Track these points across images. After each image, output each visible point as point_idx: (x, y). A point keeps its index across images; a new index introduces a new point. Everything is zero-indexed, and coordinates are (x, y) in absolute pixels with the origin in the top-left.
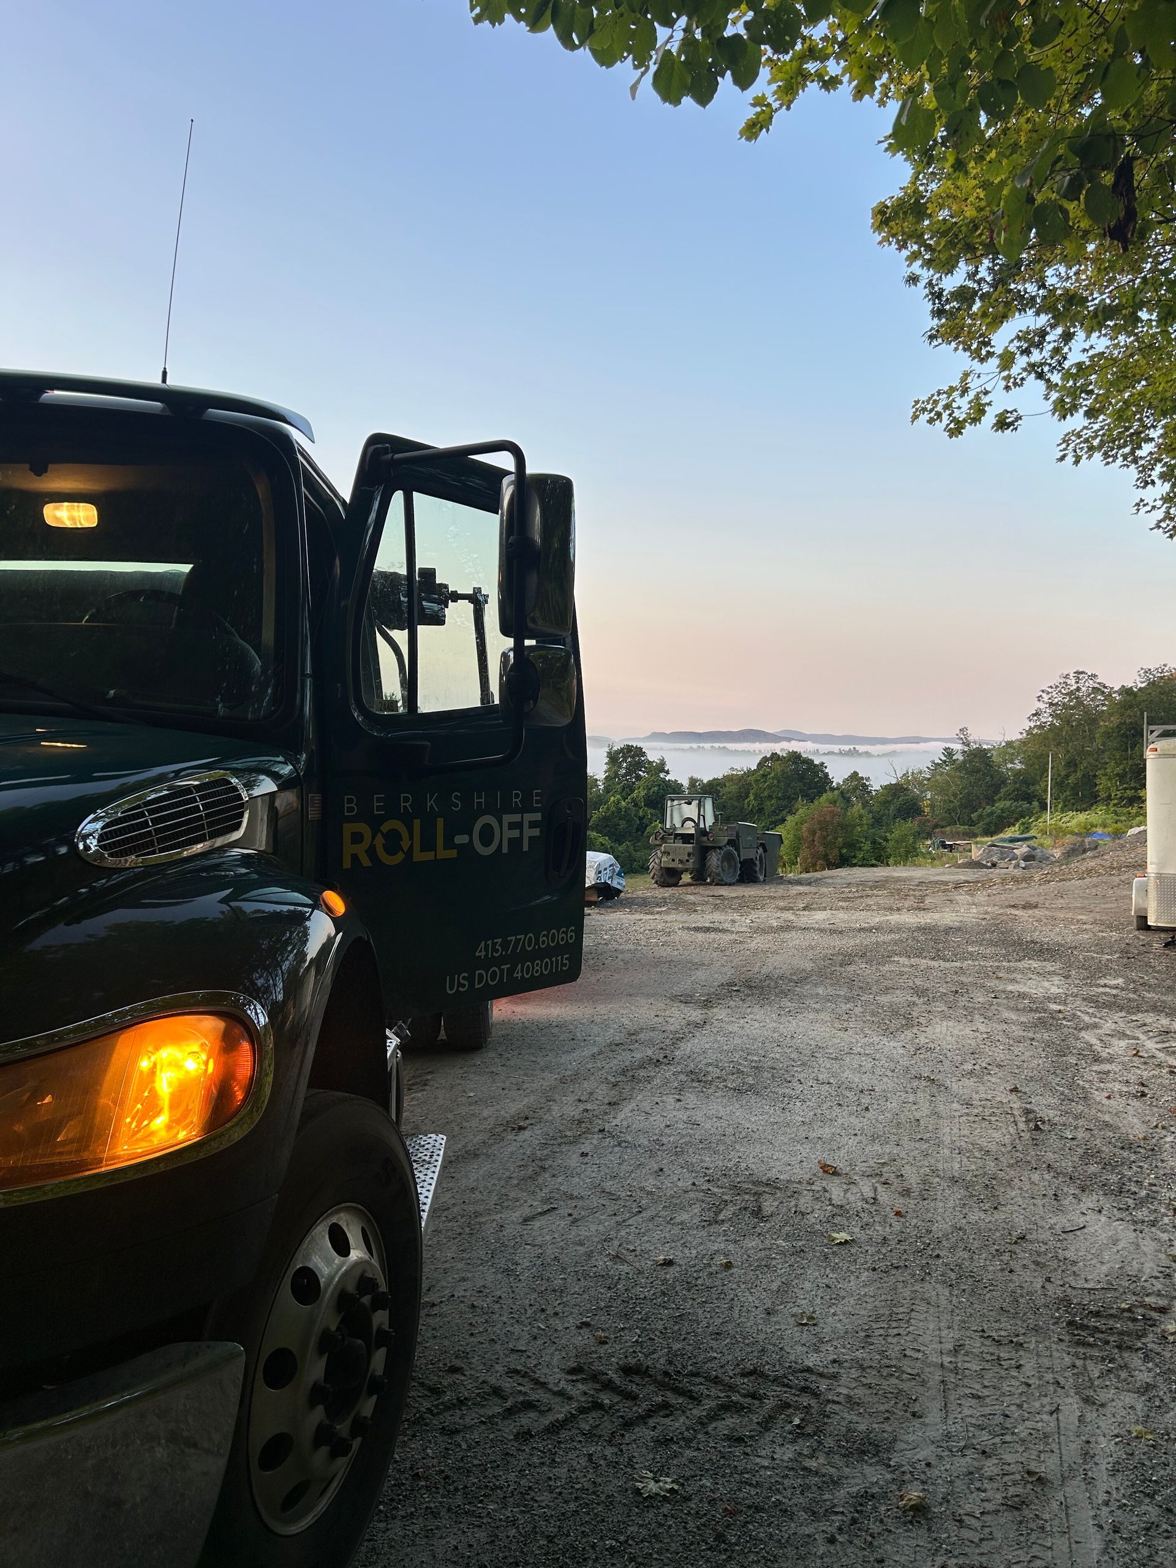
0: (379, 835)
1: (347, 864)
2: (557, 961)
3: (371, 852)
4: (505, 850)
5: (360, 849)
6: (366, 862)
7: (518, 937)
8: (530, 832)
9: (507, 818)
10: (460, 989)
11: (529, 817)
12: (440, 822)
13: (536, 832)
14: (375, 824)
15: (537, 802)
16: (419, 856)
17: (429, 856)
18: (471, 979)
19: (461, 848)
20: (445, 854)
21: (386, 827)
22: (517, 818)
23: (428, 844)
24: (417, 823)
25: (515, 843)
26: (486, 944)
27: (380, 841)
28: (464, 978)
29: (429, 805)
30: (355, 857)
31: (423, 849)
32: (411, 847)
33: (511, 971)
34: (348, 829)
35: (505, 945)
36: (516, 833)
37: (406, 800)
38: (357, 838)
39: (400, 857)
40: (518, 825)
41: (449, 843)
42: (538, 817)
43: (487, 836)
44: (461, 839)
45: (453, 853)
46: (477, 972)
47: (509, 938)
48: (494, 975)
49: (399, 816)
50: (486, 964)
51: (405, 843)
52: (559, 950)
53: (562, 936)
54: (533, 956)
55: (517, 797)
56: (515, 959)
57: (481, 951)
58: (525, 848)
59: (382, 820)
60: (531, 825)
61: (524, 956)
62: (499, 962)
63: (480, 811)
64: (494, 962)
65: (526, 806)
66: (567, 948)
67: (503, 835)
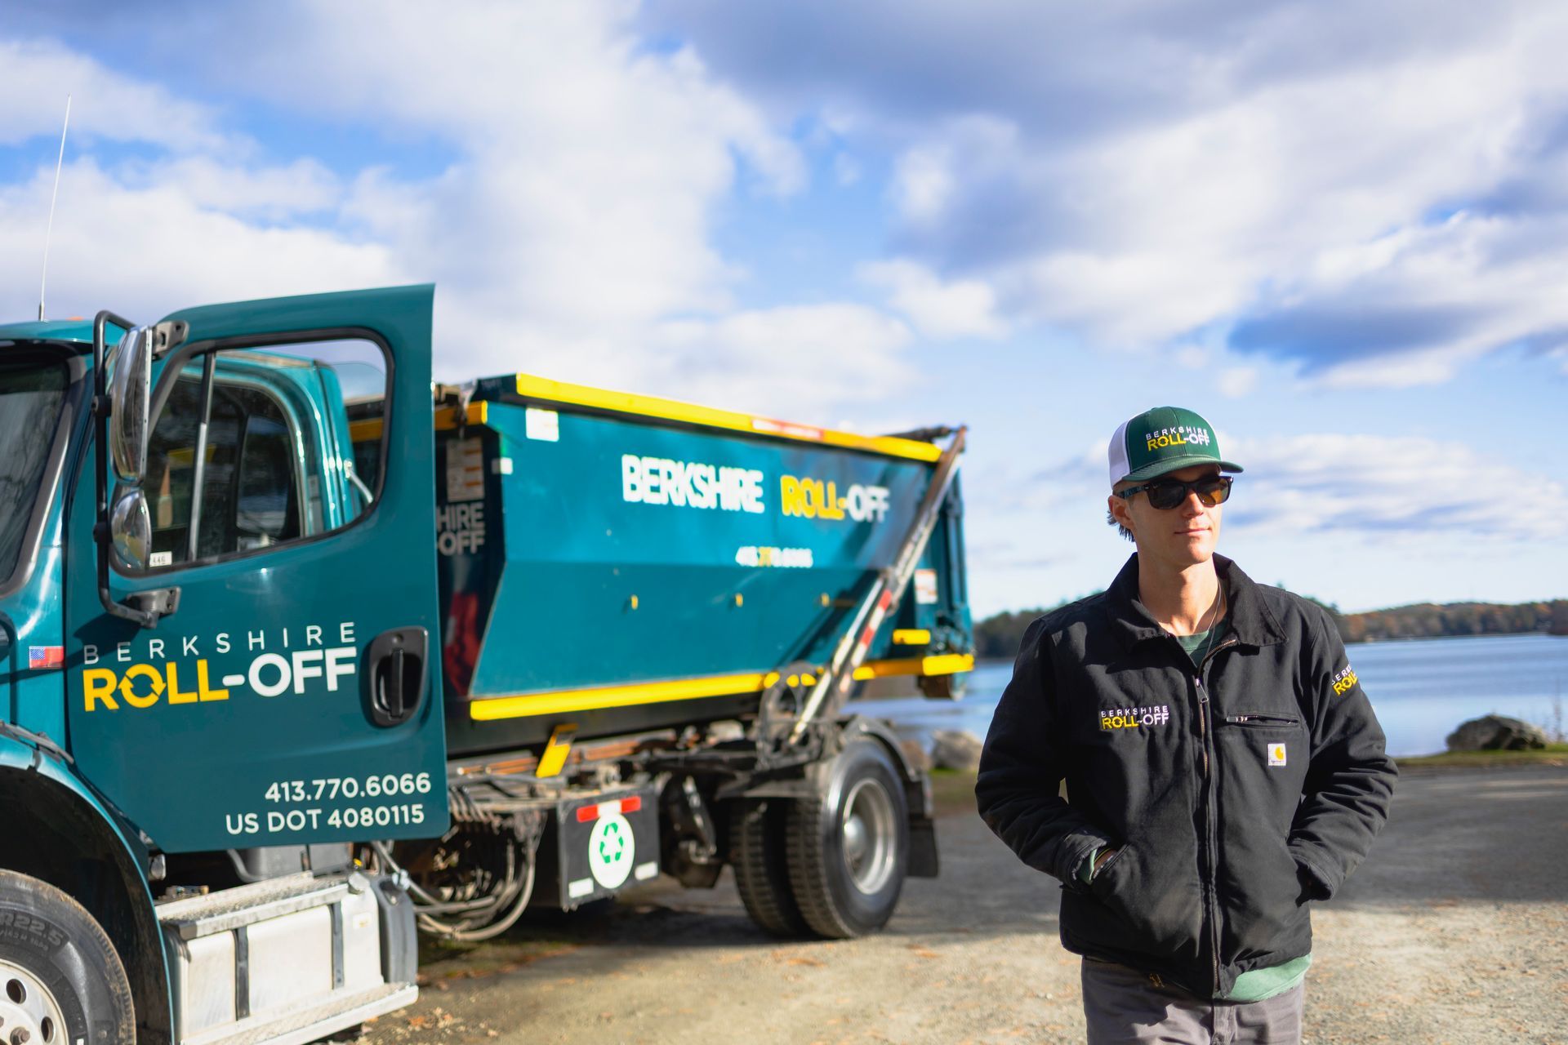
0: (125, 679)
1: (90, 706)
2: (401, 814)
3: (117, 695)
4: (299, 690)
5: (105, 694)
6: (112, 705)
7: (330, 781)
8: (334, 672)
9: (299, 657)
10: (248, 830)
11: (332, 654)
12: (202, 666)
13: (350, 669)
14: (120, 671)
15: (347, 636)
16: (175, 698)
17: (191, 698)
18: (262, 821)
19: (232, 689)
20: (206, 694)
21: (133, 672)
22: (316, 655)
23: (188, 682)
24: (171, 668)
25: (315, 683)
26: (279, 787)
27: (126, 686)
28: (251, 819)
29: (185, 649)
30: (98, 702)
31: (182, 689)
32: (165, 692)
33: (323, 819)
34: (89, 676)
35: (310, 789)
36: (316, 672)
37: (156, 646)
38: (100, 683)
39: (151, 700)
40: (320, 663)
41: (216, 684)
42: (351, 652)
43: (270, 675)
44: (230, 680)
45: (223, 695)
46: (271, 815)
47: (315, 782)
48: (296, 820)
49: (148, 661)
50: (284, 807)
51: (158, 686)
52: (400, 799)
53: (405, 784)
54: (359, 803)
55: (313, 633)
56: (328, 805)
57: (272, 793)
58: (332, 685)
59: (128, 665)
60: (340, 661)
61: (342, 803)
62: (304, 806)
63: (257, 651)
64: (294, 805)
65: (331, 640)
66: (416, 797)
67: (295, 673)
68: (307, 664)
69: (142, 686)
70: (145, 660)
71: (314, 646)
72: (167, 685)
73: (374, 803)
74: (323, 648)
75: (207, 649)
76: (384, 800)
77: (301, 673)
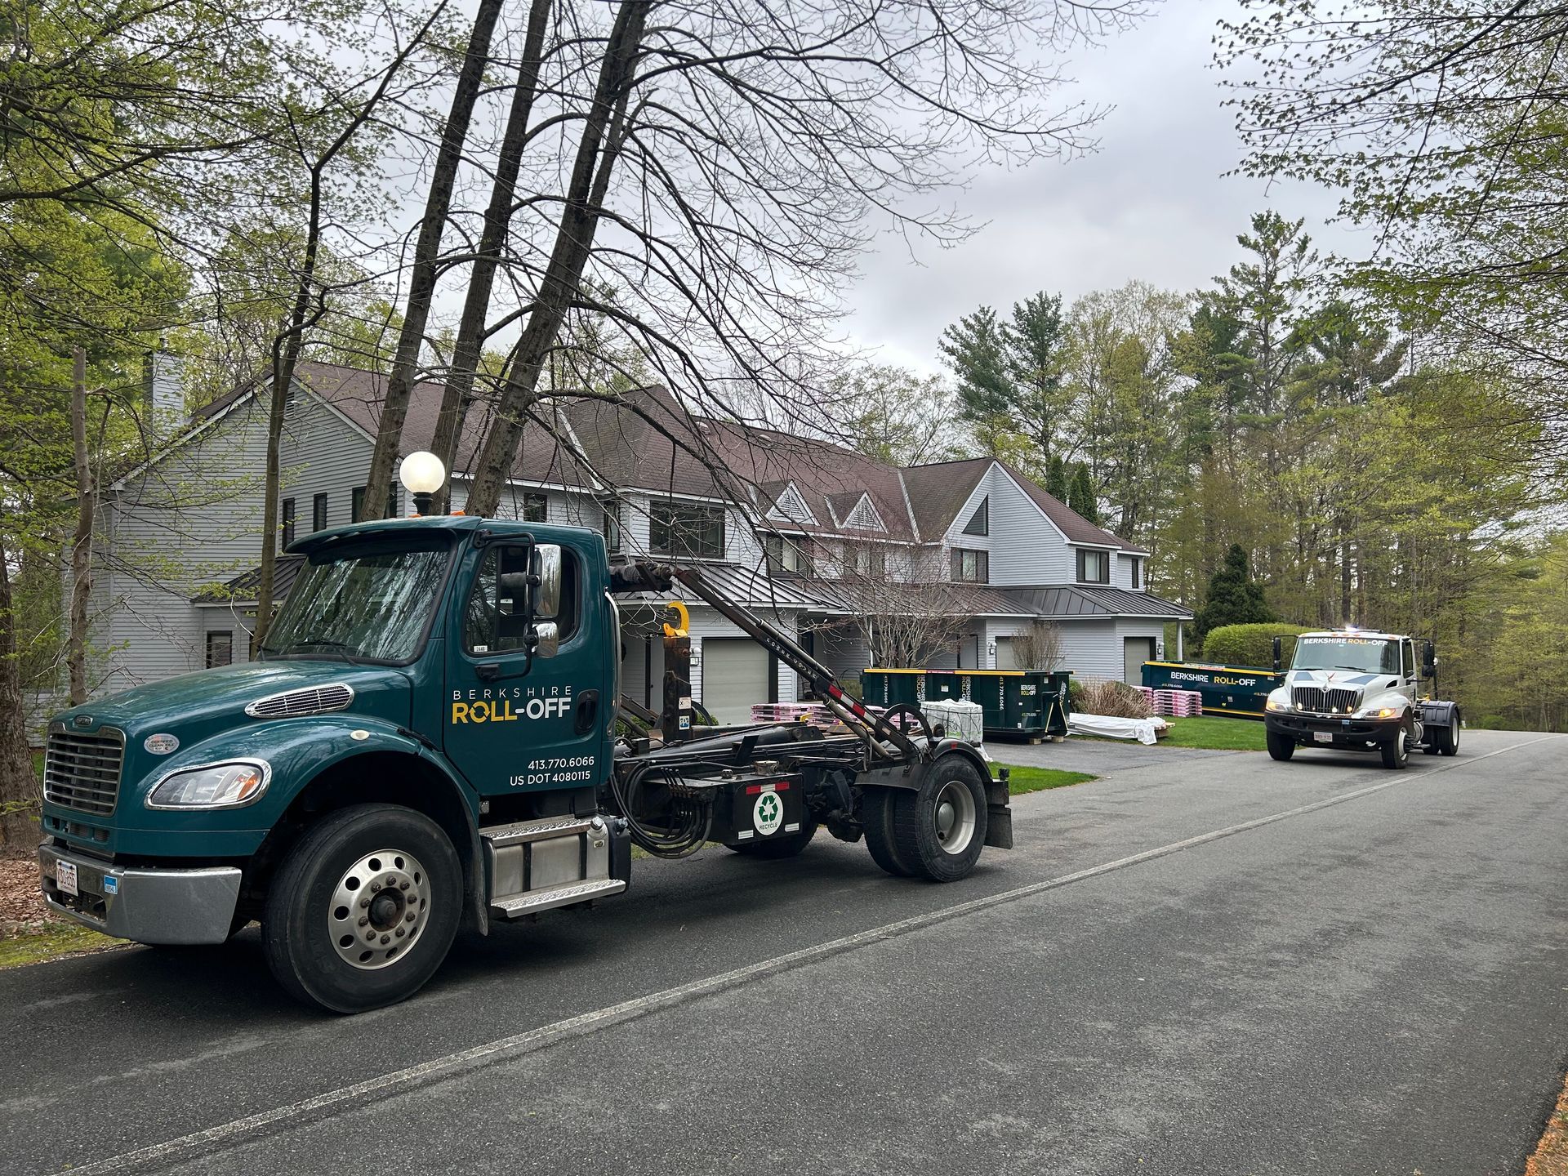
0: (472, 708)
1: (455, 721)
3: (468, 716)
4: (547, 716)
5: (462, 715)
6: (465, 721)
7: (555, 760)
8: (562, 708)
9: (548, 701)
10: (519, 783)
11: (562, 700)
12: (507, 703)
13: (568, 707)
14: (470, 704)
15: (568, 692)
16: (494, 719)
17: (501, 718)
18: (526, 779)
19: (518, 715)
20: (508, 717)
21: (475, 705)
22: (555, 700)
23: (500, 712)
24: (493, 704)
25: (554, 714)
26: (534, 762)
27: (472, 711)
28: (521, 778)
29: (500, 695)
30: (459, 719)
31: (497, 714)
32: (490, 715)
33: (551, 777)
34: (455, 706)
35: (547, 764)
36: (554, 708)
37: (488, 692)
38: (460, 710)
39: (484, 719)
40: (556, 704)
41: (512, 713)
42: (569, 700)
43: (535, 709)
44: (518, 711)
45: (515, 718)
46: (529, 776)
47: (549, 760)
48: (540, 779)
49: (483, 700)
50: (535, 772)
51: (487, 713)
52: (583, 768)
53: (585, 761)
54: (565, 770)
55: (555, 690)
56: (553, 771)
57: (531, 766)
58: (560, 715)
59: (475, 701)
60: (564, 704)
61: (559, 770)
62: (543, 772)
63: (531, 698)
64: (540, 771)
65: (561, 694)
66: (588, 767)
67: (546, 709)
68: (551, 704)
69: (480, 712)
70: (482, 699)
71: (554, 696)
72: (490, 711)
73: (571, 770)
74: (558, 697)
75: (509, 694)
76: (576, 769)
77: (549, 708)
